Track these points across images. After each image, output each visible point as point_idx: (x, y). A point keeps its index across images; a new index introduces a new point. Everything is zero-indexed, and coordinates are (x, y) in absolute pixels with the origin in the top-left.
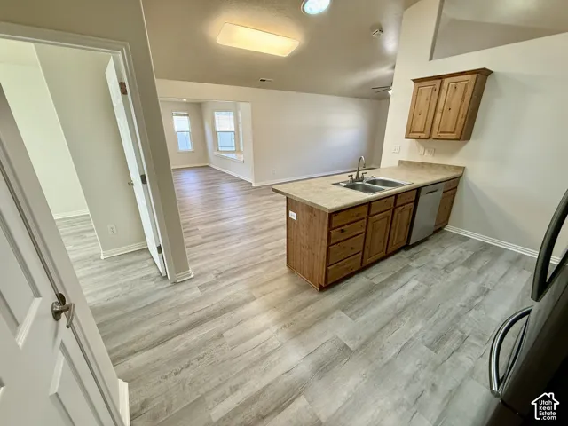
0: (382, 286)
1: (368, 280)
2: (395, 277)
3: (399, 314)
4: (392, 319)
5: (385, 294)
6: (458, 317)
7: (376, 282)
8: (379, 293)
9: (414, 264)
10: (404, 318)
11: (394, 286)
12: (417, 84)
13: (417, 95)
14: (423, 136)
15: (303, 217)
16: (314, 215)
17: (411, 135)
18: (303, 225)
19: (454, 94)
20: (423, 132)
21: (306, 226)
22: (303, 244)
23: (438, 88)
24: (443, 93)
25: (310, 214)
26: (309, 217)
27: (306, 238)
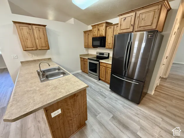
4: (98, 102)
6: (94, 90)
10: (97, 100)
12: (17, 24)
13: (20, 30)
14: (34, 49)
15: (68, 105)
16: (77, 96)
17: (27, 49)
18: (68, 109)
19: (40, 33)
20: (33, 47)
21: (71, 107)
22: (70, 119)
23: (31, 28)
24: (35, 31)
25: (74, 98)
26: (73, 100)
27: (73, 113)
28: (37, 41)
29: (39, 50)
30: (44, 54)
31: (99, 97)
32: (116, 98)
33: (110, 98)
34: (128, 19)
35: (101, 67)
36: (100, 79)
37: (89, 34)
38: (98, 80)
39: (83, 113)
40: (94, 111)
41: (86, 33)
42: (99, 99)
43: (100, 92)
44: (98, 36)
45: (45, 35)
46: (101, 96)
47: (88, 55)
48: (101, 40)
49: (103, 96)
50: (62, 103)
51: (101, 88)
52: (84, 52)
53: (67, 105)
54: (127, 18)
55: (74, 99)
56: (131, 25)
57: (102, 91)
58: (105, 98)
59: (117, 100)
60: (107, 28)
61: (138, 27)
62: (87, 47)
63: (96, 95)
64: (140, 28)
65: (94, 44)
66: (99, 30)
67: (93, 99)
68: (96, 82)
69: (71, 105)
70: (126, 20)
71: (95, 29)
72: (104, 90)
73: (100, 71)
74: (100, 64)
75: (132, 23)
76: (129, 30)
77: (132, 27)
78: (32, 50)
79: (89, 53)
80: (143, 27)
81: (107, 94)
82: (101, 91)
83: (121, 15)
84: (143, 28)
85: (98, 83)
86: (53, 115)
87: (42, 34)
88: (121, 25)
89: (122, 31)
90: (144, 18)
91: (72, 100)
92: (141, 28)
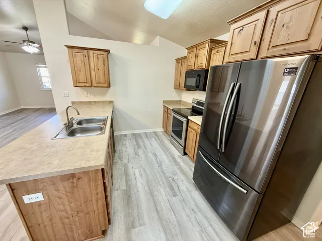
0: (129, 187)
1: (119, 191)
2: (127, 175)
3: (151, 193)
4: (154, 200)
5: (135, 190)
6: (163, 172)
7: (124, 187)
8: (132, 192)
9: (125, 161)
10: (155, 194)
11: (133, 181)
12: (70, 49)
13: (73, 58)
14: (87, 85)
15: (58, 190)
16: (79, 179)
17: (79, 85)
18: (60, 198)
19: (98, 61)
20: (87, 83)
21: (67, 196)
22: (66, 215)
23: (87, 55)
24: (91, 59)
25: (71, 181)
26: (70, 184)
27: (70, 207)
28: (93, 73)
29: (95, 87)
30: (104, 94)
31: (162, 190)
32: (197, 205)
33: (184, 201)
34: (249, 29)
35: (189, 129)
36: (185, 154)
37: (183, 63)
38: (183, 153)
39: (96, 213)
40: (135, 215)
41: (178, 61)
42: (161, 193)
43: (170, 179)
44: (195, 68)
45: (106, 64)
46: (168, 189)
47: (180, 102)
48: (199, 75)
49: (172, 189)
50: (45, 183)
51: (178, 172)
52: (173, 96)
53: (56, 190)
54: (245, 27)
55: (73, 183)
56: (253, 44)
57: (177, 179)
58: (175, 195)
59: (196, 210)
60: (213, 52)
61: (271, 46)
62: (177, 87)
63: (161, 183)
64: (275, 49)
65: (187, 84)
66: (197, 56)
67: (150, 189)
68: (176, 157)
69: (66, 191)
70: (243, 32)
71: (191, 55)
72: (182, 177)
73: (187, 137)
74: (189, 124)
75: (257, 38)
76: (247, 54)
77: (255, 47)
78: (85, 87)
79: (182, 100)
80: (282, 48)
81: (183, 188)
82: (175, 178)
83: (235, 21)
84: (281, 50)
85: (179, 160)
86: (27, 199)
87: (101, 63)
88: (232, 44)
89: (234, 58)
90: (288, 23)
91: (67, 184)
92: (278, 48)
